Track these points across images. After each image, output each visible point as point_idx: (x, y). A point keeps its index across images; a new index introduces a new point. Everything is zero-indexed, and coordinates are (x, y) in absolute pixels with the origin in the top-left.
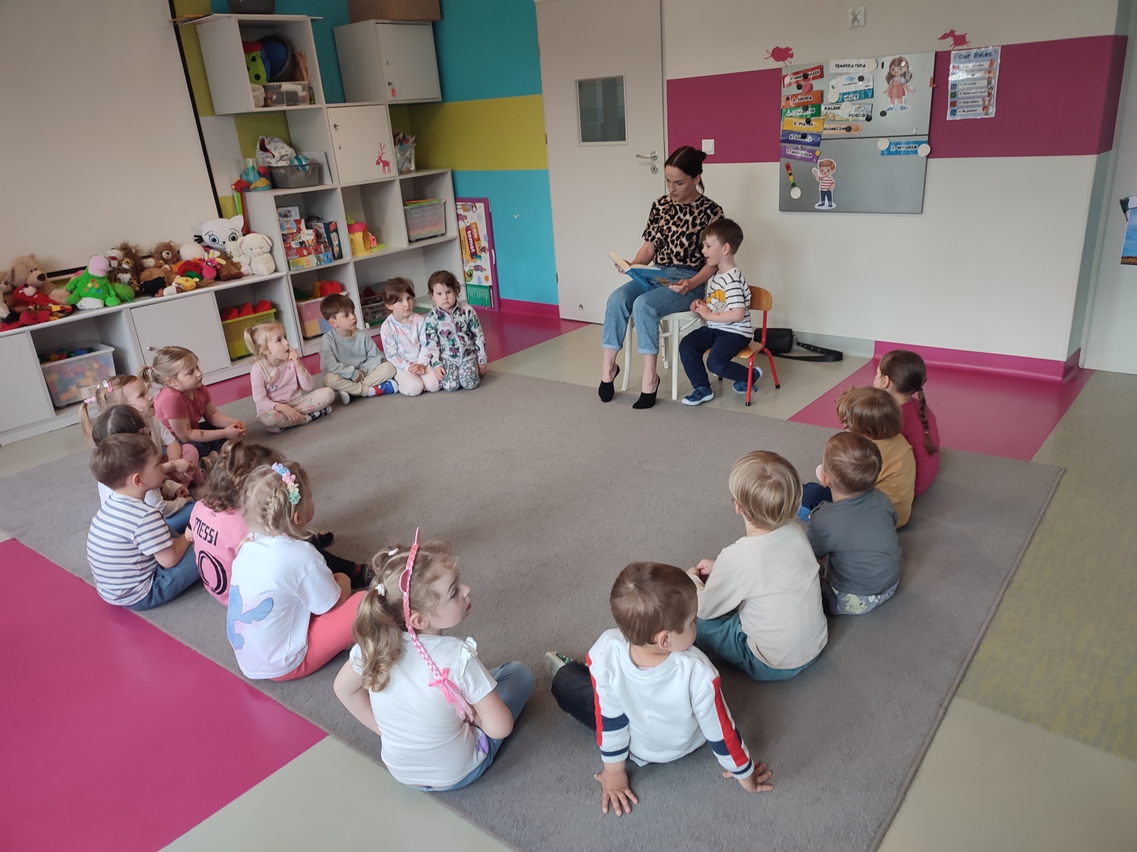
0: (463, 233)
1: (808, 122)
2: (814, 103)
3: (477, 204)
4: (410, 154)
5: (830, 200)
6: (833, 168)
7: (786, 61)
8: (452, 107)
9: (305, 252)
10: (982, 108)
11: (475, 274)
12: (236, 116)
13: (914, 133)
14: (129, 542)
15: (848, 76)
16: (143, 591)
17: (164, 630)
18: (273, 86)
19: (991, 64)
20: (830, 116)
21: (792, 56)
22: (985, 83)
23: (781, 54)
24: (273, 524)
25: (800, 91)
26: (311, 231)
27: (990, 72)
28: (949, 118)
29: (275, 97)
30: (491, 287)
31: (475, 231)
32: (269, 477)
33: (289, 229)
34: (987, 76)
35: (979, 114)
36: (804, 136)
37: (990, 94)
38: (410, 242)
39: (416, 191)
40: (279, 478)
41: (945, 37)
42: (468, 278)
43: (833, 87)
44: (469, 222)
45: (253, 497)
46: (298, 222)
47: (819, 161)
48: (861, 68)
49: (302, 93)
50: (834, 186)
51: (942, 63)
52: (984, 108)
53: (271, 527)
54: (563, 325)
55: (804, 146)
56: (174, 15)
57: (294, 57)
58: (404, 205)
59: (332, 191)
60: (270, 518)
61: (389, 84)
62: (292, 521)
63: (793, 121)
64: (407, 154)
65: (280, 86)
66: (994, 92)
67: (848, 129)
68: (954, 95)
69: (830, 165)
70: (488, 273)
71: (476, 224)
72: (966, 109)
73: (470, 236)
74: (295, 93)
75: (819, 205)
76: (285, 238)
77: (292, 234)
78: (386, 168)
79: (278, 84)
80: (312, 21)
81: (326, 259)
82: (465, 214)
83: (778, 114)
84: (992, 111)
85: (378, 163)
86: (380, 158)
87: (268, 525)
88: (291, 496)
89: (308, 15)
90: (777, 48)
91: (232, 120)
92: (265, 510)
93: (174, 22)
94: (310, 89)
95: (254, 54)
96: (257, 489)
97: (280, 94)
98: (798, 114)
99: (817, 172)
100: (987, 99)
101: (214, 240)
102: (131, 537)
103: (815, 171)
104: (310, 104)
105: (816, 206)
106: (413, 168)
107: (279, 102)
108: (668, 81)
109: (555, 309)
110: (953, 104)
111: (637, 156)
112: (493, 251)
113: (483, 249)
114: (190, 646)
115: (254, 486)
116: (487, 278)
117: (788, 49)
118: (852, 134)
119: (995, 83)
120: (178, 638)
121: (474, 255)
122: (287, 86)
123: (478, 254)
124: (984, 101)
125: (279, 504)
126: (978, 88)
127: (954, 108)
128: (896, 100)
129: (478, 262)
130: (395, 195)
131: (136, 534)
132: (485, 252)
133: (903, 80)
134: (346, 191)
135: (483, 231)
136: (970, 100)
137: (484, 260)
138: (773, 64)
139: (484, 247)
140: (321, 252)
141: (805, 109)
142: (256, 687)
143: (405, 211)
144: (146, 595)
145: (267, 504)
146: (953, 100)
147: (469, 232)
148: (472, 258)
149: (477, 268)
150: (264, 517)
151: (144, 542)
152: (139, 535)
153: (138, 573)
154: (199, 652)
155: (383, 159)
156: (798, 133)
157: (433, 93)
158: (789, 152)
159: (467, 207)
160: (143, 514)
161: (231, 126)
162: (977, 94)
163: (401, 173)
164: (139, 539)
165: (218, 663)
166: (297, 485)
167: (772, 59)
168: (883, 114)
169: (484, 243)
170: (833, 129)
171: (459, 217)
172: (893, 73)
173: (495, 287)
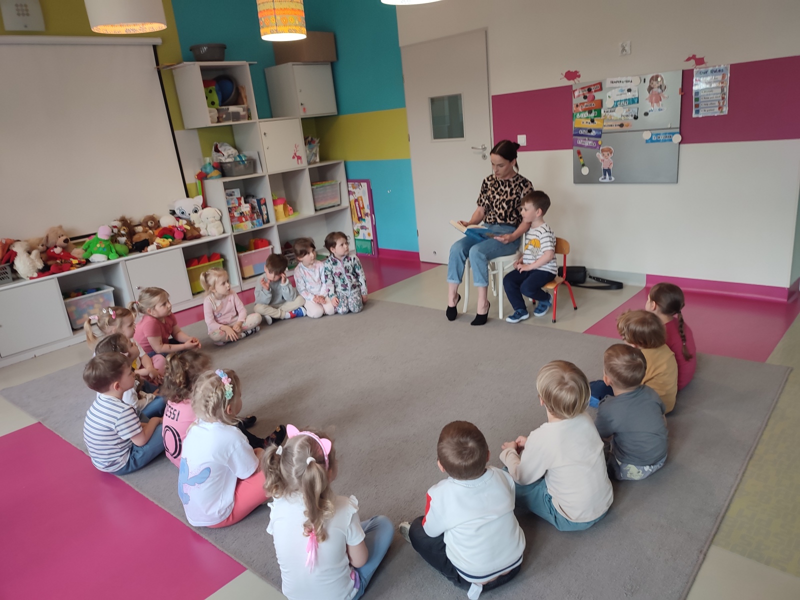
0: (353, 204)
1: (592, 121)
2: (596, 108)
3: (362, 184)
4: (316, 151)
5: (610, 175)
6: (611, 153)
7: (575, 80)
8: (345, 118)
9: (244, 219)
10: (718, 108)
11: (361, 232)
12: (199, 129)
13: (669, 126)
14: (111, 430)
15: (620, 89)
16: (122, 462)
17: (136, 489)
18: (223, 109)
19: (723, 77)
20: (608, 117)
21: (579, 76)
22: (720, 91)
23: (571, 75)
24: (212, 412)
25: (586, 100)
26: (248, 205)
27: (722, 83)
28: (694, 115)
29: (224, 116)
30: (372, 240)
31: (361, 202)
32: (213, 379)
33: (233, 204)
34: (721, 85)
35: (716, 113)
36: (590, 131)
37: (723, 98)
38: (316, 210)
39: (320, 176)
40: (219, 379)
41: (689, 59)
42: (356, 235)
43: (609, 97)
44: (357, 196)
45: (201, 392)
46: (239, 199)
47: (601, 148)
48: (629, 84)
49: (242, 113)
50: (612, 165)
51: (687, 78)
52: (719, 109)
53: (211, 415)
54: (422, 265)
55: (590, 138)
56: (157, 64)
57: (237, 89)
58: (312, 185)
59: (262, 177)
60: (211, 408)
61: (302, 104)
62: (226, 412)
63: (581, 121)
64: (314, 151)
65: (228, 109)
66: (727, 97)
67: (622, 125)
68: (697, 99)
69: (609, 150)
70: (370, 230)
71: (361, 197)
72: (707, 109)
73: (357, 205)
74: (238, 113)
75: (602, 179)
76: (230, 210)
77: (235, 207)
78: (299, 161)
79: (226, 107)
80: (250, 65)
81: (258, 224)
82: (354, 190)
83: (571, 117)
84: (725, 110)
85: (294, 158)
86: (295, 154)
87: (208, 413)
88: (227, 393)
89: (247, 61)
90: (569, 72)
91: (196, 132)
92: (207, 401)
93: (158, 69)
94: (248, 110)
95: (210, 88)
96: (202, 387)
97: (228, 114)
98: (585, 116)
99: (600, 156)
100: (721, 102)
101: (183, 213)
102: (113, 427)
103: (598, 155)
104: (248, 119)
105: (600, 180)
106: (318, 160)
107: (227, 119)
108: (493, 97)
109: (418, 254)
110: (697, 106)
111: (472, 148)
112: (373, 215)
113: (366, 215)
114: (154, 501)
115: (202, 384)
116: (369, 234)
117: (576, 72)
118: (624, 128)
119: (726, 90)
120: (146, 495)
121: (360, 219)
122: (233, 109)
123: (363, 217)
124: (719, 103)
125: (218, 398)
126: (714, 94)
127: (697, 109)
128: (655, 105)
129: (363, 224)
130: (306, 179)
131: (116, 425)
132: (368, 216)
133: (659, 90)
134: (272, 177)
135: (366, 202)
136: (709, 103)
137: (368, 222)
138: (566, 83)
139: (367, 213)
140: (254, 219)
141: (590, 112)
142: (198, 532)
143: (313, 190)
144: (125, 464)
145: (210, 397)
146: (697, 103)
147: (357, 203)
148: (359, 220)
149: (363, 227)
150: (206, 406)
151: (122, 430)
152: (118, 426)
153: (119, 450)
154: (160, 506)
155: (297, 155)
156: (585, 129)
157: (331, 109)
158: (579, 142)
159: (355, 186)
160: (121, 410)
161: (195, 136)
162: (715, 99)
163: (309, 163)
164: (118, 429)
165: (172, 514)
166: (232, 386)
167: (565, 79)
168: (646, 114)
169: (367, 210)
170: (609, 126)
171: (349, 193)
172: (652, 86)
173: (375, 240)
